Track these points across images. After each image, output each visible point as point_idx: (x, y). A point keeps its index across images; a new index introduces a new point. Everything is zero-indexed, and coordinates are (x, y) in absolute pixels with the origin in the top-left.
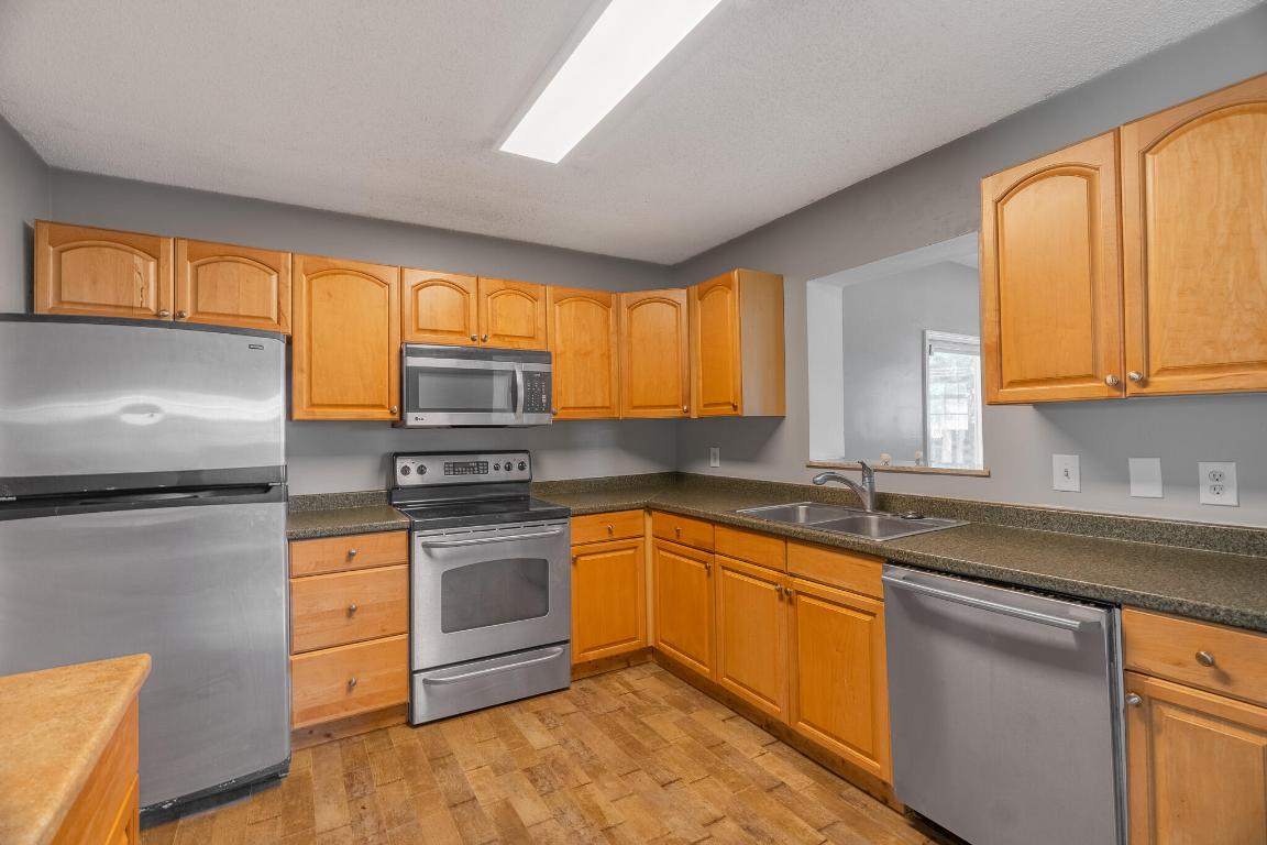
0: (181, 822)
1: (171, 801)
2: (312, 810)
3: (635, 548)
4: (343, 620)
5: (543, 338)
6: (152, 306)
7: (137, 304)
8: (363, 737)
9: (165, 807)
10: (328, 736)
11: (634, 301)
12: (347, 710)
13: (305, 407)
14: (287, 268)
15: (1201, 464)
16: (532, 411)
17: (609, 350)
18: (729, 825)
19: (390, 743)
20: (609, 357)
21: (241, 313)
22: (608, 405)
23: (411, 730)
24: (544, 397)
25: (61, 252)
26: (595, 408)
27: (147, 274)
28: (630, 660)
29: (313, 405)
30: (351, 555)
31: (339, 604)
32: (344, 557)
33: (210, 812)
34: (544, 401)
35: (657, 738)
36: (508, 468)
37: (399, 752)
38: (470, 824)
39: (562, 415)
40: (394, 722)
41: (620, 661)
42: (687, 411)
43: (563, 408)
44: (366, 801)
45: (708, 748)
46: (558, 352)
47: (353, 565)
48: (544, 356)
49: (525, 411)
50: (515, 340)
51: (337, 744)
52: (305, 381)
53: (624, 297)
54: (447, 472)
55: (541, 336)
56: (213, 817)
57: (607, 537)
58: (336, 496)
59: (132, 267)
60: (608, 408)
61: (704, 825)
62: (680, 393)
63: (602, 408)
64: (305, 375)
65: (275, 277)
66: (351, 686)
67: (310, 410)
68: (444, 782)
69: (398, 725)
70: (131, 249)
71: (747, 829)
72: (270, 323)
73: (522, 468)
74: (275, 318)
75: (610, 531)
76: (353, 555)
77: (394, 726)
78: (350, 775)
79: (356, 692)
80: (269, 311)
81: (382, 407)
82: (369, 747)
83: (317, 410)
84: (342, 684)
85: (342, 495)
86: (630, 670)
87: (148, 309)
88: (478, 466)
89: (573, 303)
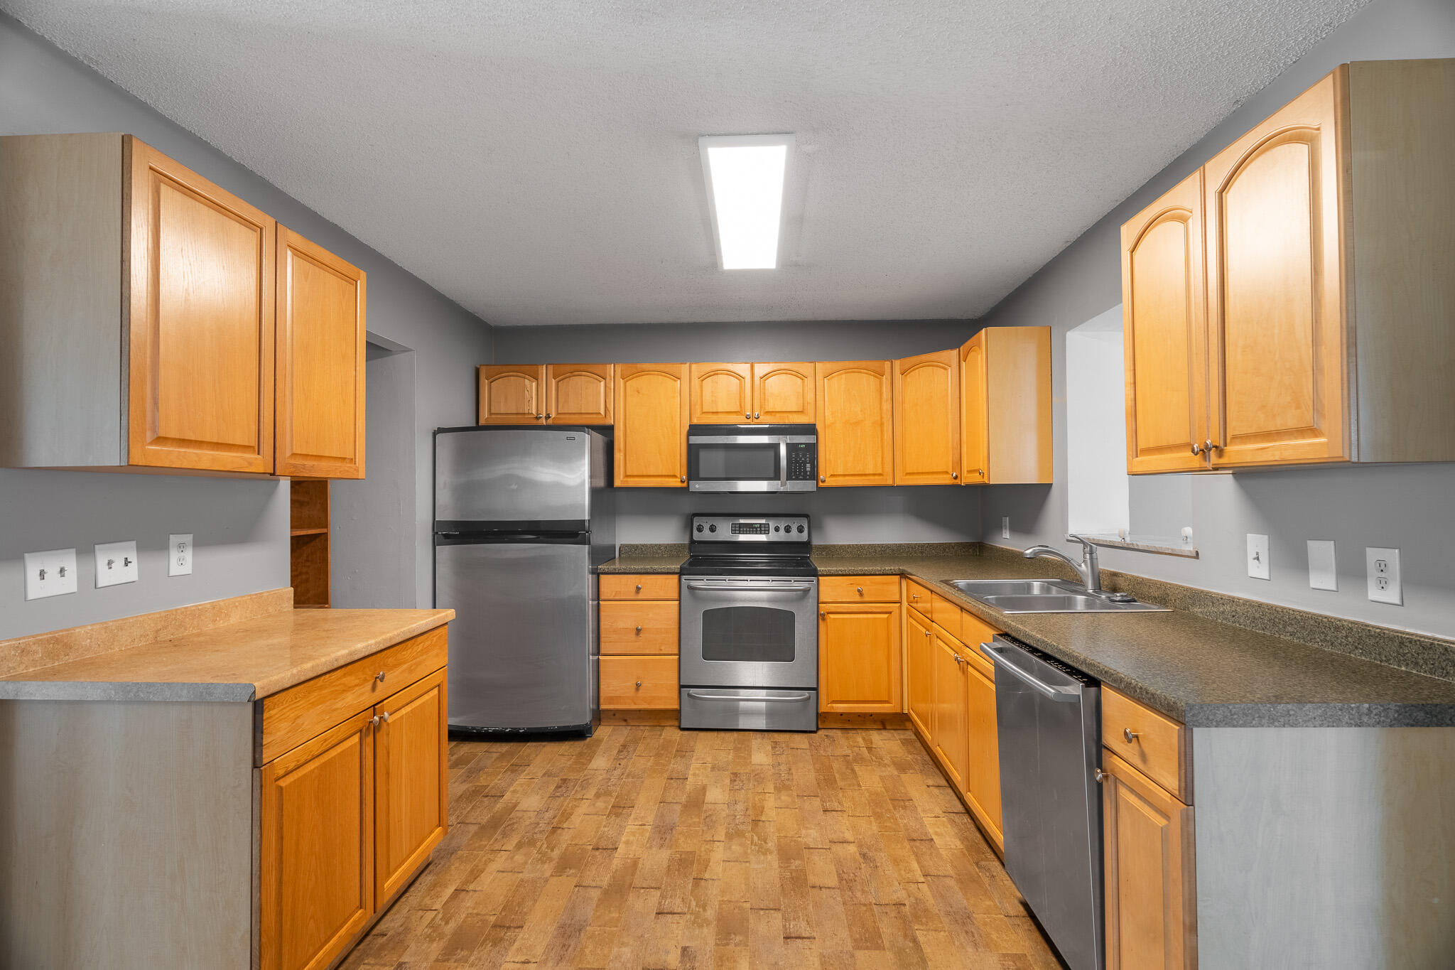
0: (529, 744)
1: (524, 729)
2: (592, 757)
3: (890, 613)
4: (633, 636)
5: (813, 411)
6: (534, 412)
7: (527, 412)
8: (647, 728)
9: (521, 731)
10: (625, 720)
11: (907, 366)
12: (635, 704)
13: (622, 477)
14: (610, 376)
15: (1368, 549)
16: (797, 479)
17: (882, 418)
18: (852, 849)
19: (661, 735)
20: (882, 424)
21: (583, 412)
22: (880, 472)
23: (679, 731)
24: (808, 465)
25: (491, 382)
26: (865, 475)
27: (532, 389)
28: (886, 722)
29: (627, 476)
30: (638, 589)
31: (631, 624)
32: (634, 589)
33: (544, 744)
34: (808, 469)
35: (855, 782)
36: (788, 530)
37: (661, 741)
38: (672, 791)
39: (830, 482)
40: (671, 723)
41: (875, 722)
42: (956, 478)
43: (832, 475)
44: (623, 762)
45: (891, 800)
46: (827, 422)
47: (640, 597)
48: (810, 429)
49: (789, 478)
50: (785, 415)
51: (629, 728)
52: (622, 458)
53: (897, 363)
54: (734, 531)
55: (810, 410)
56: (544, 746)
57: (858, 598)
58: (652, 546)
59: (525, 386)
60: (880, 475)
61: (830, 842)
62: (951, 458)
63: (874, 475)
64: (622, 454)
65: (602, 384)
66: (638, 686)
67: (625, 479)
68: (676, 765)
69: (673, 726)
70: (524, 375)
71: (864, 856)
72: (600, 416)
73: (800, 530)
74: (602, 412)
75: (861, 593)
76: (640, 588)
77: (670, 726)
78: (624, 746)
79: (641, 693)
80: (599, 409)
81: (674, 476)
82: (646, 734)
83: (629, 479)
84: (632, 683)
85: (656, 545)
86: (884, 733)
87: (532, 414)
88: (760, 527)
89: (844, 376)
